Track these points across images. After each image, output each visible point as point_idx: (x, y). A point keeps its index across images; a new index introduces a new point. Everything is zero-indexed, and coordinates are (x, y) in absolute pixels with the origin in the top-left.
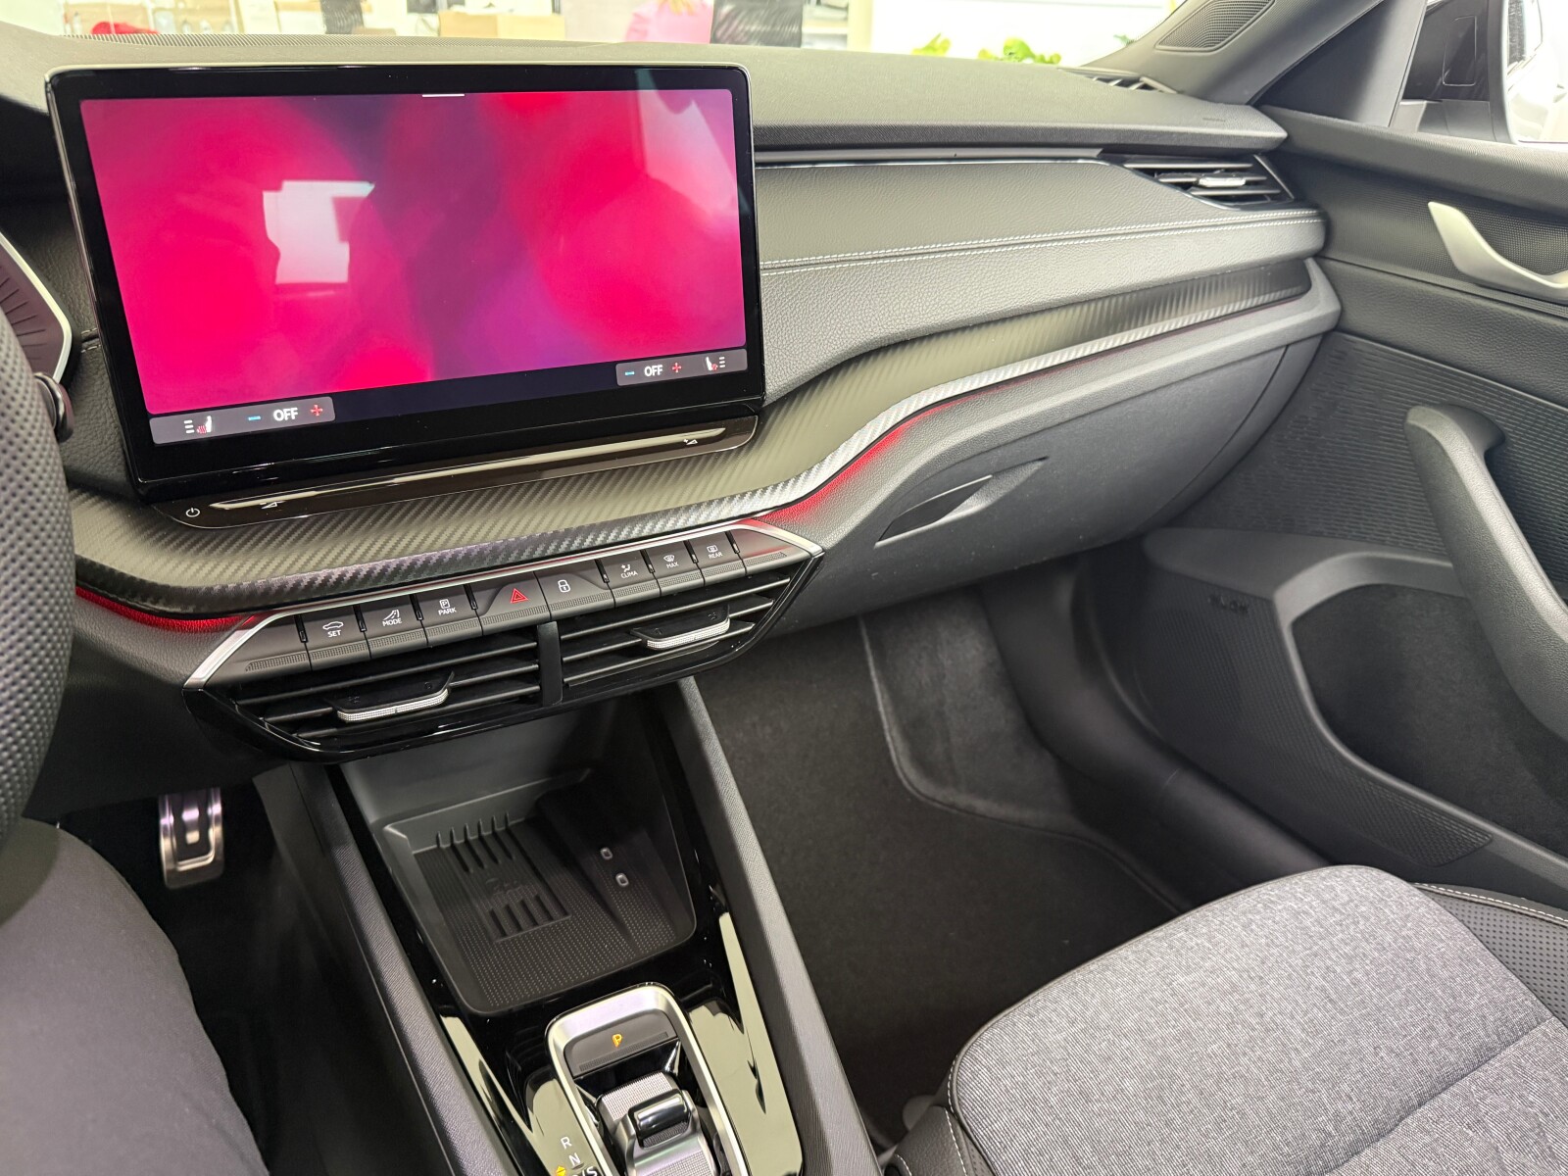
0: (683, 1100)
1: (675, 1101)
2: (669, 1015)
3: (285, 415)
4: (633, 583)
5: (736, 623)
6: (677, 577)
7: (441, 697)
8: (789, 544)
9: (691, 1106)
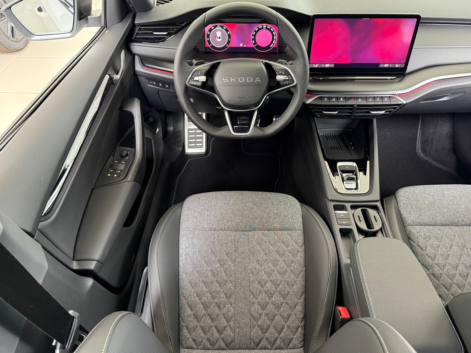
0: (355, 177)
1: (353, 176)
2: (355, 167)
3: (327, 66)
4: (371, 102)
5: (386, 112)
6: (379, 102)
7: (337, 112)
8: (400, 101)
9: (355, 178)
